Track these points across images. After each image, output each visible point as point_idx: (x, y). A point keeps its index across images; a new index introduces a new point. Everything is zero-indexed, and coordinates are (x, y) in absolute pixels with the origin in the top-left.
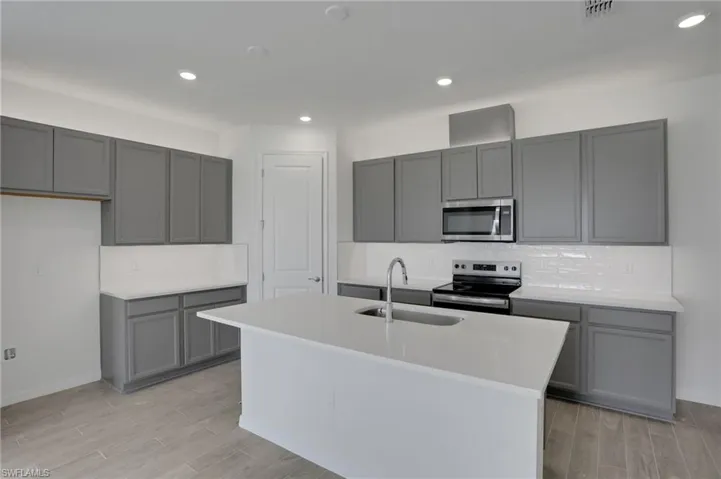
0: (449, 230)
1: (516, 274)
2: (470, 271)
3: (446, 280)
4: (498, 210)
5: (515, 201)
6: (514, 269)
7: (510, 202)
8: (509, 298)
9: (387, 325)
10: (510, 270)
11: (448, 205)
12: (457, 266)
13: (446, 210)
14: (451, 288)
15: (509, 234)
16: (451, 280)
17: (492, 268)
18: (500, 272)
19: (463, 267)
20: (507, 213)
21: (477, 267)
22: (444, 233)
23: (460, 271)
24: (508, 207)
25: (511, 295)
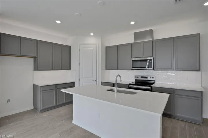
0: (134, 67)
1: (154, 79)
2: (140, 78)
3: (133, 81)
4: (148, 61)
5: (153, 58)
6: (153, 78)
9: (116, 94)
10: (152, 78)
11: (133, 59)
13: (133, 61)
14: (134, 83)
15: (152, 68)
16: (134, 81)
17: (147, 78)
18: (149, 79)
19: (138, 77)
21: (142, 77)
22: (132, 67)
23: (137, 78)
24: (151, 60)
25: (152, 86)
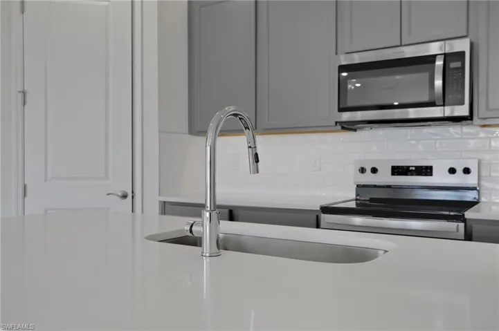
0: (350, 104)
1: (471, 180)
2: (385, 178)
3: (346, 195)
4: (439, 63)
5: (472, 45)
6: (467, 171)
7: (463, 46)
8: (464, 220)
12: (363, 170)
13: (342, 68)
15: (462, 103)
16: (353, 196)
17: (426, 171)
18: (440, 177)
19: (374, 170)
20: (458, 64)
21: (397, 171)
22: (341, 110)
23: (369, 179)
24: (461, 55)
25: (469, 214)
